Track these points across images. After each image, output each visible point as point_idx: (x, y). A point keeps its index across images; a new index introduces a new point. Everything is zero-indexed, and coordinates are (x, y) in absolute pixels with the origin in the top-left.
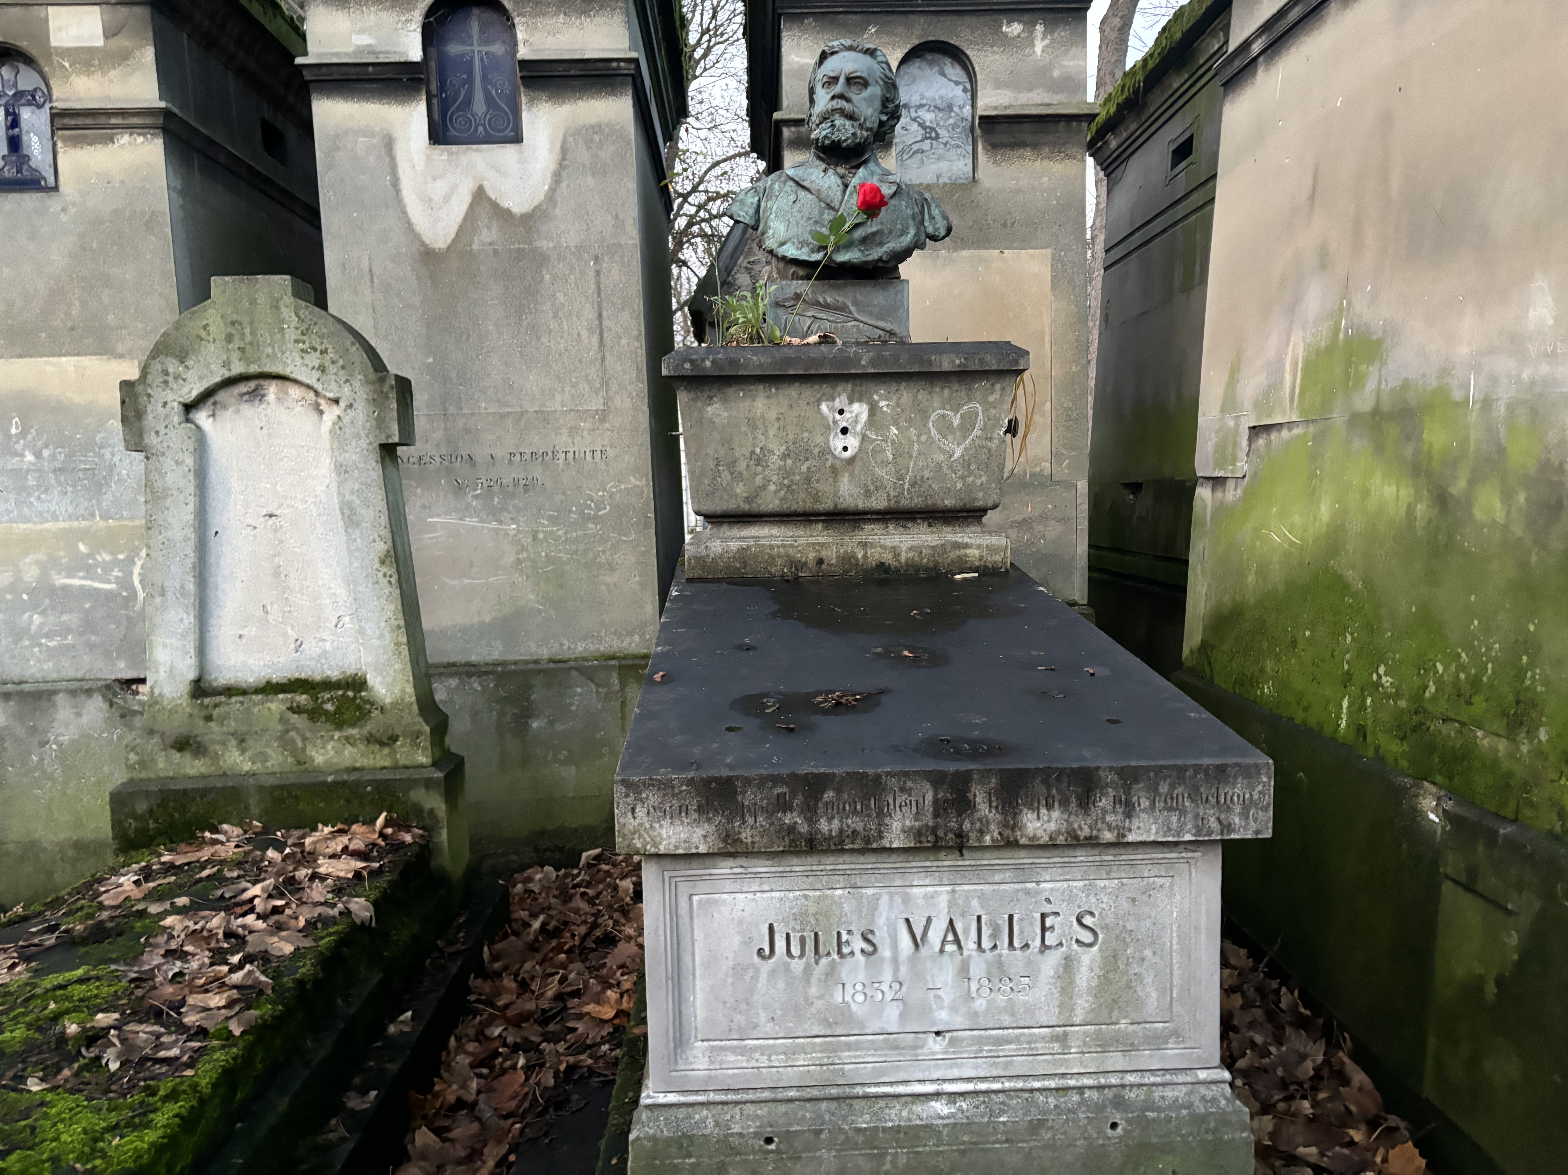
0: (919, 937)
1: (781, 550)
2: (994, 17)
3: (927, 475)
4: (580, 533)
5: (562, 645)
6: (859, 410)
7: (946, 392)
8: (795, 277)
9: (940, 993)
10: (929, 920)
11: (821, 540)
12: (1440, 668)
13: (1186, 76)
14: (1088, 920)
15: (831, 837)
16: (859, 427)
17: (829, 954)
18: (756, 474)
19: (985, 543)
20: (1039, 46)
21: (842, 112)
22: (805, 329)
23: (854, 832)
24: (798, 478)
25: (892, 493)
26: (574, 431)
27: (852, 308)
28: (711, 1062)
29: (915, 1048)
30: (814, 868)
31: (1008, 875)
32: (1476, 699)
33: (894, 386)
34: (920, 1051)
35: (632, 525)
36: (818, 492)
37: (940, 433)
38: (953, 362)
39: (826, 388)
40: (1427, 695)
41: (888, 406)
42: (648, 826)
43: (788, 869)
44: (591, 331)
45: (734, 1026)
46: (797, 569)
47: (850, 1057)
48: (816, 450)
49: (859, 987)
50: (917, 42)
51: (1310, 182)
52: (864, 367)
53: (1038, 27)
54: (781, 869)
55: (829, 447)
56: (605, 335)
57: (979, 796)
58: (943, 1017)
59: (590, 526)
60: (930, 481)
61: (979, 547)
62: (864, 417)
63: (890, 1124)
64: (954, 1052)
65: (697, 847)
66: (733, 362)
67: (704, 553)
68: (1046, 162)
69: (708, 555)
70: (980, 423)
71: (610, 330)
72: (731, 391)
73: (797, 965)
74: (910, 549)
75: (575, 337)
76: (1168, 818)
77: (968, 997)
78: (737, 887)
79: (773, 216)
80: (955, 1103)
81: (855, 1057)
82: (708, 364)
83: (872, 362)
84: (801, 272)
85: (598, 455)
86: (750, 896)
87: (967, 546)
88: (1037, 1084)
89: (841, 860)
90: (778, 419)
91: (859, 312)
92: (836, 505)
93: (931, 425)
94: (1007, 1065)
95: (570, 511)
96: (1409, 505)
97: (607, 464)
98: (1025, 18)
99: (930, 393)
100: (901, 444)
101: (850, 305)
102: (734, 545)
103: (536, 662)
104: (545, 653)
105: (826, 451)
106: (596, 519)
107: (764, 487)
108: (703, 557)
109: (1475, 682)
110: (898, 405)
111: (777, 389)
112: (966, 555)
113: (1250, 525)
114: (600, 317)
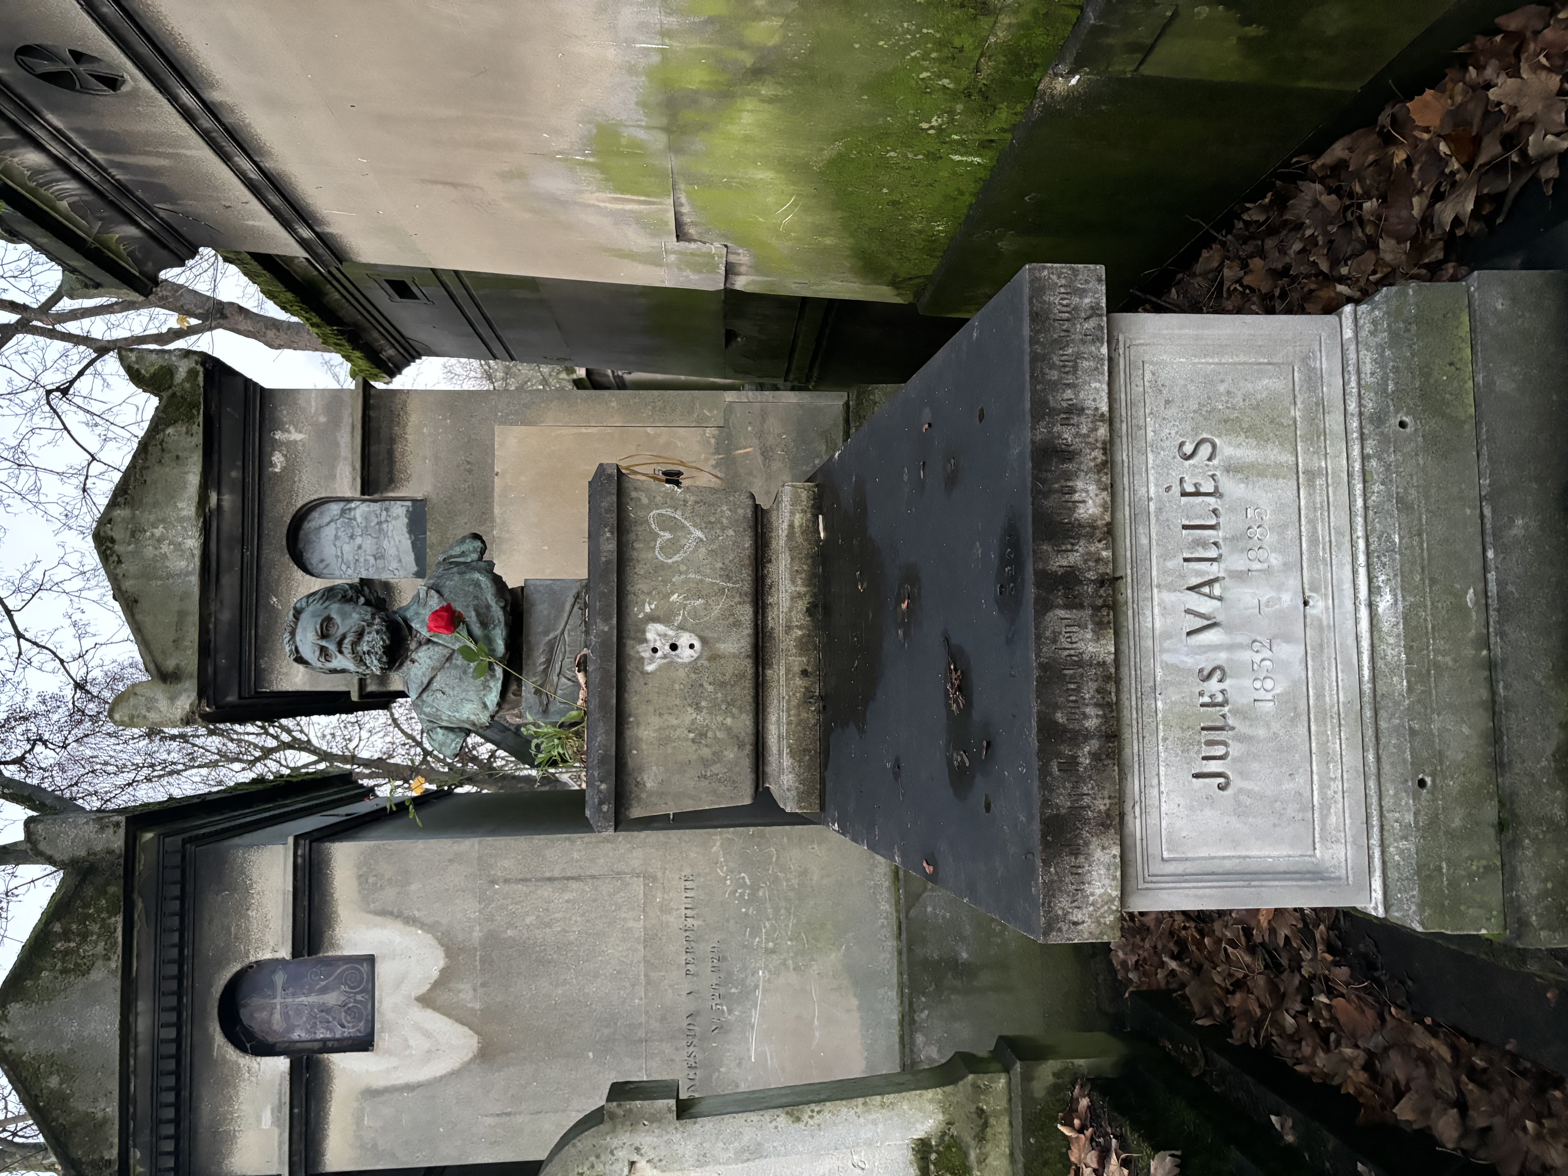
0: (1206, 622)
1: (792, 712)
2: (265, 479)
3: (719, 565)
4: (768, 905)
5: (883, 926)
6: (654, 633)
7: (636, 545)
8: (518, 693)
9: (1264, 600)
10: (1188, 611)
11: (782, 672)
12: (924, 75)
13: (329, 286)
14: (1188, 449)
15: (1104, 716)
16: (671, 633)
17: (1224, 716)
18: (715, 738)
19: (789, 507)
20: (296, 436)
21: (355, 644)
22: (570, 683)
23: (1098, 691)
24: (720, 695)
25: (737, 599)
26: (665, 909)
27: (551, 636)
28: (1338, 841)
29: (1321, 628)
30: (1135, 730)
31: (1141, 530)
32: (957, 42)
33: (631, 597)
34: (1325, 623)
35: (761, 850)
36: (734, 674)
37: (678, 552)
38: (608, 539)
39: (631, 667)
40: (951, 86)
41: (650, 604)
42: (1091, 908)
43: (1136, 759)
44: (564, 890)
45: (1299, 816)
46: (812, 697)
47: (1331, 695)
48: (693, 676)
49: (1258, 684)
50: (288, 556)
51: (439, 187)
52: (611, 628)
53: (277, 437)
54: (1136, 766)
55: (690, 663)
56: (569, 874)
57: (1060, 562)
58: (1288, 599)
59: (761, 893)
60: (727, 562)
61: (792, 513)
62: (660, 628)
63: (1403, 656)
64: (1326, 588)
65: (1114, 856)
66: (603, 761)
67: (794, 793)
68: (409, 430)
69: (797, 788)
70: (668, 512)
71: (564, 869)
72: (631, 763)
73: (1235, 750)
74: (793, 582)
75: (570, 905)
76: (1085, 371)
77: (1268, 572)
78: (1154, 813)
79: (457, 715)
80: (1379, 587)
81: (1331, 690)
82: (603, 787)
83: (606, 620)
84: (514, 687)
85: (689, 884)
86: (1164, 798)
87: (791, 526)
88: (1360, 502)
89: (1127, 703)
90: (660, 714)
91: (555, 630)
92: (748, 656)
93: (670, 561)
94: (1339, 533)
95: (746, 914)
96: (763, 101)
97: (699, 875)
98: (268, 449)
99: (638, 561)
100: (689, 590)
101: (547, 638)
102: (787, 761)
103: (900, 953)
104: (891, 944)
105: (694, 666)
106: (755, 888)
107: (729, 730)
108: (798, 793)
109: (940, 44)
110: (649, 593)
111: (630, 716)
112: (801, 526)
113: (774, 242)
114: (550, 879)
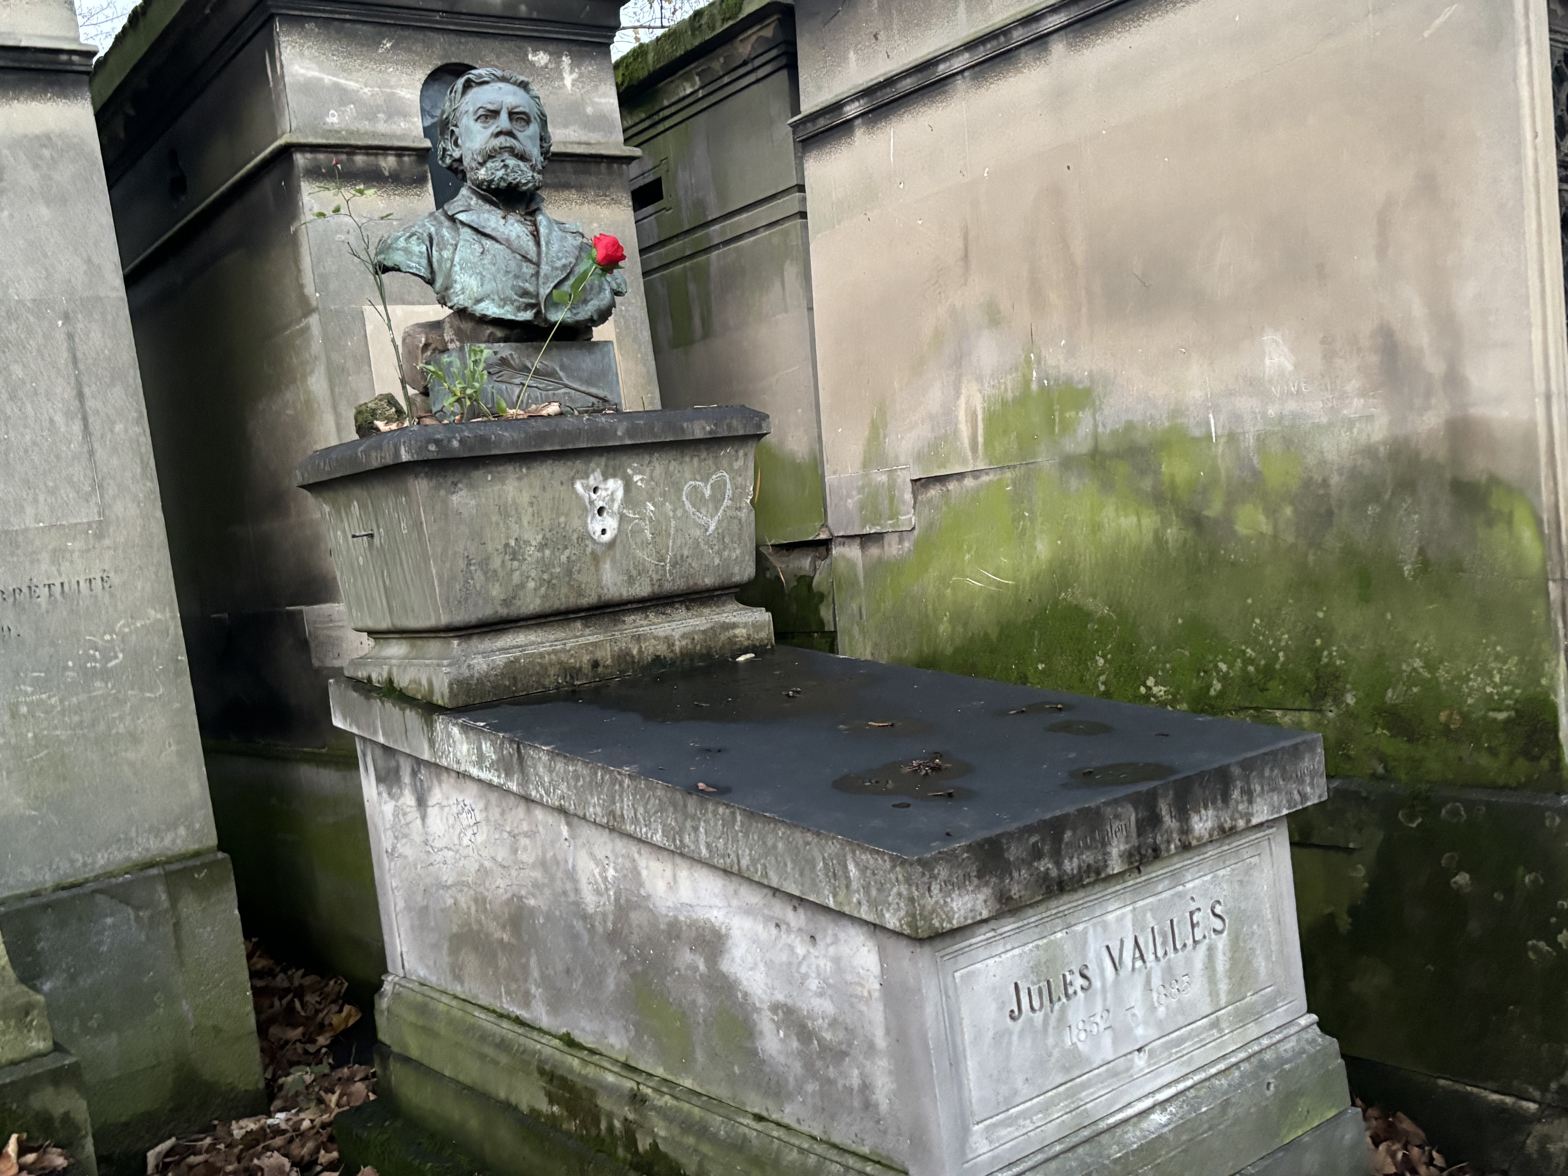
0: (1117, 961)
1: (553, 657)
2: (519, 43)
3: (686, 553)
4: (83, 697)
6: (615, 486)
7: (696, 460)
8: (492, 339)
9: (1135, 1011)
10: (1122, 942)
11: (592, 639)
12: (1223, 667)
14: (1218, 910)
15: (1074, 876)
16: (616, 506)
17: (1059, 999)
18: (512, 571)
19: (750, 620)
20: (569, 79)
22: (515, 399)
23: (1089, 866)
24: (558, 570)
25: (655, 577)
26: (58, 555)
27: (561, 374)
28: (991, 1142)
29: (1128, 1070)
30: (1044, 915)
31: (1166, 882)
32: (1271, 684)
33: (647, 458)
34: (1132, 1071)
35: (158, 675)
36: (581, 583)
37: (694, 506)
38: (704, 428)
39: (579, 464)
40: (1212, 692)
41: (642, 480)
42: (942, 902)
43: (1025, 922)
44: (69, 415)
45: (1001, 1099)
46: (572, 677)
47: (1088, 1096)
48: (575, 536)
49: (1081, 1025)
50: (439, 63)
52: (621, 438)
53: (564, 58)
54: (1020, 924)
55: (588, 532)
56: (91, 420)
57: (1164, 809)
58: (1141, 1033)
59: (98, 684)
60: (689, 560)
61: (745, 625)
62: (620, 494)
63: (1135, 1146)
64: (1154, 1064)
65: (981, 914)
67: (467, 673)
68: (592, 207)
69: (472, 676)
70: (729, 493)
71: (97, 412)
72: (477, 474)
73: (1039, 1016)
74: (684, 636)
75: (46, 424)
76: (1272, 798)
77: (1153, 1009)
78: (987, 954)
79: (457, 268)
80: (1166, 1110)
81: (1092, 1094)
82: (455, 444)
83: (629, 433)
84: (499, 334)
85: (97, 584)
86: (997, 959)
87: (734, 626)
88: (1213, 1071)
89: (1061, 902)
90: (531, 504)
91: (568, 377)
92: (600, 597)
93: (684, 498)
94: (1190, 1061)
95: (66, 668)
97: (112, 596)
98: (551, 48)
99: (681, 463)
100: (658, 521)
101: (558, 369)
102: (500, 659)
103: (35, 895)
105: (585, 536)
107: (522, 586)
108: (467, 679)
109: (1268, 672)
110: (652, 478)
111: (528, 468)
112: (735, 636)
114: (80, 395)
